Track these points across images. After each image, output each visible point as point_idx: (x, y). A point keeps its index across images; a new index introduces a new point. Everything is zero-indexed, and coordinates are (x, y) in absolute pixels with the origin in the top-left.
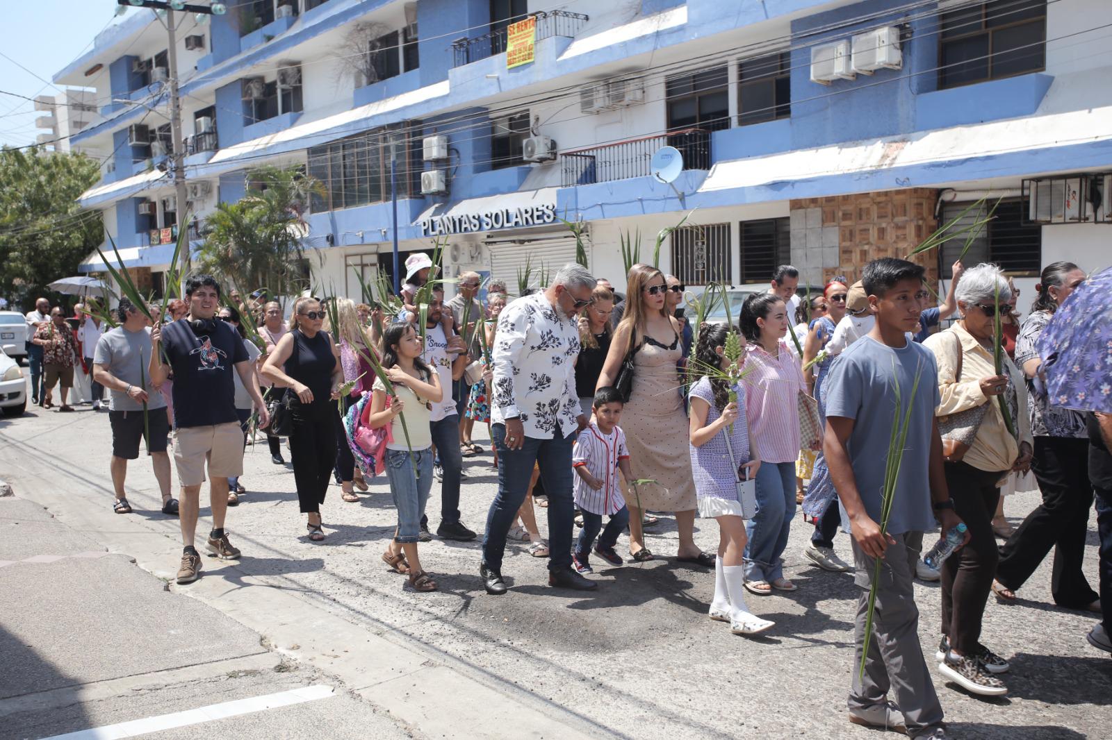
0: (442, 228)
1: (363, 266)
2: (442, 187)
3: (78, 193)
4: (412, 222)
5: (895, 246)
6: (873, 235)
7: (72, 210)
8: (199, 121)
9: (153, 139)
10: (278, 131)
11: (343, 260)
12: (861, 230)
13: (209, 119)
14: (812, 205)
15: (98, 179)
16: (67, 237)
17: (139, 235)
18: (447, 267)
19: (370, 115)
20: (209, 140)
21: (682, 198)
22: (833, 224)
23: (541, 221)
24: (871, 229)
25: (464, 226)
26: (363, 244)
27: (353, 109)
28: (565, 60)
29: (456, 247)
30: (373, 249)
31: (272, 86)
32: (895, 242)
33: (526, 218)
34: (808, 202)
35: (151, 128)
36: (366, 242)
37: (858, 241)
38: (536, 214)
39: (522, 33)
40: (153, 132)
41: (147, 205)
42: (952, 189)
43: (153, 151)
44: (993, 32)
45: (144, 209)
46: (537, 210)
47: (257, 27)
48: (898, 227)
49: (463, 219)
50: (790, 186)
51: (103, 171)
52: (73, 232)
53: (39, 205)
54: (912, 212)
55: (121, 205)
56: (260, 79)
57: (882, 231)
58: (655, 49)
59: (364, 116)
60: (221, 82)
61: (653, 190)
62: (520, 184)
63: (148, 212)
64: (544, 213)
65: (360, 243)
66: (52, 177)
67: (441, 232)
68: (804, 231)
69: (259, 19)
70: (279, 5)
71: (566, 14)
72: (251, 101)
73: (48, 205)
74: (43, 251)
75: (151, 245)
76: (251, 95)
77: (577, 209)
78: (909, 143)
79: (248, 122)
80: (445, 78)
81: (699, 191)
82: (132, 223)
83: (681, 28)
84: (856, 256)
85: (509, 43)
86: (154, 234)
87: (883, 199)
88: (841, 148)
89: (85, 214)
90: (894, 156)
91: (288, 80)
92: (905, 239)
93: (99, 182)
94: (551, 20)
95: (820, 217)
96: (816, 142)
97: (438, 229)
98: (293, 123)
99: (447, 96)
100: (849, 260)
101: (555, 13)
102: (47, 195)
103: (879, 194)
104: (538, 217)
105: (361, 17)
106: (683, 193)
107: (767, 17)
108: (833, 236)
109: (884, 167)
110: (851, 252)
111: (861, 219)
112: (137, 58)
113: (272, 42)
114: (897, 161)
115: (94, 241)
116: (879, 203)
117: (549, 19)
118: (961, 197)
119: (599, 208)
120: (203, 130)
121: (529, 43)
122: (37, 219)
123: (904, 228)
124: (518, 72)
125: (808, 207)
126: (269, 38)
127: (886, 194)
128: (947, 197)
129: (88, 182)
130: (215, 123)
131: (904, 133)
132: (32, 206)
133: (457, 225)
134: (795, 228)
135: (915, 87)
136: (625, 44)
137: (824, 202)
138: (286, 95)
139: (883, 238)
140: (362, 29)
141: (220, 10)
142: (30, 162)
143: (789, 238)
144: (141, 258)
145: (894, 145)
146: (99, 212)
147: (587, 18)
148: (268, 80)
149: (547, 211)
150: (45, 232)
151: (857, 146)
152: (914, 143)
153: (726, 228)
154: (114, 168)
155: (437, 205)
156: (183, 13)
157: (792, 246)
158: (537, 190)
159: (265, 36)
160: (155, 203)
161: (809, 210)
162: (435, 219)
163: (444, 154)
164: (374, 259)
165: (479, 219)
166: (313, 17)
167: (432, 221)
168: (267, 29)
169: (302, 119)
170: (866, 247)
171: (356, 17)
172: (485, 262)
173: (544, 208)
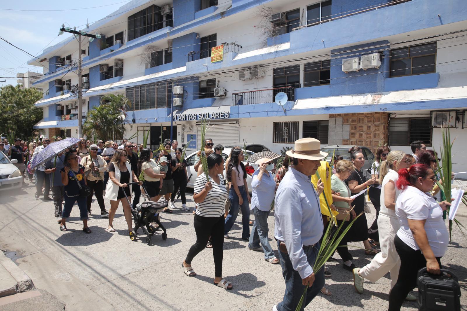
0: (181, 118)
1: (144, 131)
2: (181, 104)
3: (34, 102)
4: (168, 115)
5: (374, 133)
6: (365, 128)
7: (32, 107)
8: (83, 79)
9: (64, 84)
10: (113, 83)
11: (136, 128)
12: (360, 126)
13: (87, 78)
14: (338, 116)
15: (42, 97)
16: (30, 116)
17: (57, 117)
18: (179, 133)
19: (152, 78)
20: (86, 85)
21: (285, 111)
22: (347, 123)
23: (223, 117)
24: (364, 126)
25: (190, 118)
26: (147, 123)
27: (144, 76)
28: (236, 60)
29: (184, 126)
30: (149, 125)
31: (111, 68)
32: (374, 131)
33: (217, 116)
34: (337, 115)
35: (63, 81)
36: (148, 122)
37: (358, 130)
38: (221, 115)
39: (217, 50)
40: (64, 82)
41: (60, 107)
42: (395, 113)
43: (64, 88)
44: (413, 58)
45: (59, 108)
46: (222, 113)
47: (107, 47)
48: (376, 126)
49: (190, 115)
50: (333, 109)
51: (45, 95)
52: (31, 115)
53: (20, 105)
54: (382, 121)
55: (50, 106)
56: (107, 65)
57: (369, 127)
58: (275, 57)
59: (150, 78)
60: (92, 65)
61: (272, 108)
62: (212, 104)
63: (60, 109)
64: (224, 114)
65: (146, 122)
66: (24, 96)
67: (180, 120)
68: (335, 125)
69: (108, 45)
70: (116, 40)
71: (235, 45)
72: (103, 72)
73: (23, 105)
74: (20, 121)
75: (61, 120)
76: (103, 70)
77: (239, 113)
78: (383, 95)
79: (102, 79)
80: (185, 65)
81: (292, 109)
82: (54, 112)
83: (287, 50)
84: (357, 136)
85: (212, 53)
86: (63, 117)
87: (370, 115)
88: (352, 96)
89: (36, 109)
90: (378, 100)
91: (119, 65)
92: (379, 130)
93: (42, 99)
94: (230, 46)
95: (342, 121)
96: (341, 93)
97: (179, 119)
98: (119, 80)
99: (185, 72)
100: (354, 137)
101: (232, 44)
102: (23, 102)
103: (368, 114)
104: (222, 116)
105: (150, 44)
106: (286, 110)
107: (325, 47)
108: (347, 128)
109: (375, 104)
110: (355, 134)
111: (360, 122)
112: (59, 57)
113: (113, 52)
114: (380, 102)
115: (39, 118)
116: (368, 117)
117: (229, 46)
118: (398, 116)
119: (248, 113)
120: (84, 82)
121: (221, 54)
122: (19, 110)
123: (379, 126)
124: (216, 63)
125: (337, 117)
126: (112, 51)
127: (371, 113)
128: (393, 116)
129: (38, 98)
130: (89, 79)
131: (379, 92)
132: (17, 105)
133: (187, 117)
134: (331, 124)
135: (385, 76)
136: (262, 55)
137: (344, 116)
138: (117, 71)
139: (369, 130)
140: (150, 48)
141: (99, 36)
142: (17, 90)
143: (328, 128)
144: (58, 125)
145: (377, 96)
146: (41, 108)
147: (241, 47)
148: (110, 66)
149: (226, 114)
150: (22, 115)
151: (359, 95)
152: (385, 95)
153: (297, 123)
154: (48, 94)
155: (177, 110)
156: (85, 36)
157: (329, 131)
158: (220, 106)
159: (110, 50)
160: (63, 106)
161: (337, 118)
162: (177, 115)
163: (182, 92)
164: (149, 128)
165: (196, 116)
166: (131, 43)
167: (176, 116)
168: (111, 48)
169: (123, 79)
170: (362, 133)
171: (148, 43)
172: (194, 131)
173: (225, 113)
